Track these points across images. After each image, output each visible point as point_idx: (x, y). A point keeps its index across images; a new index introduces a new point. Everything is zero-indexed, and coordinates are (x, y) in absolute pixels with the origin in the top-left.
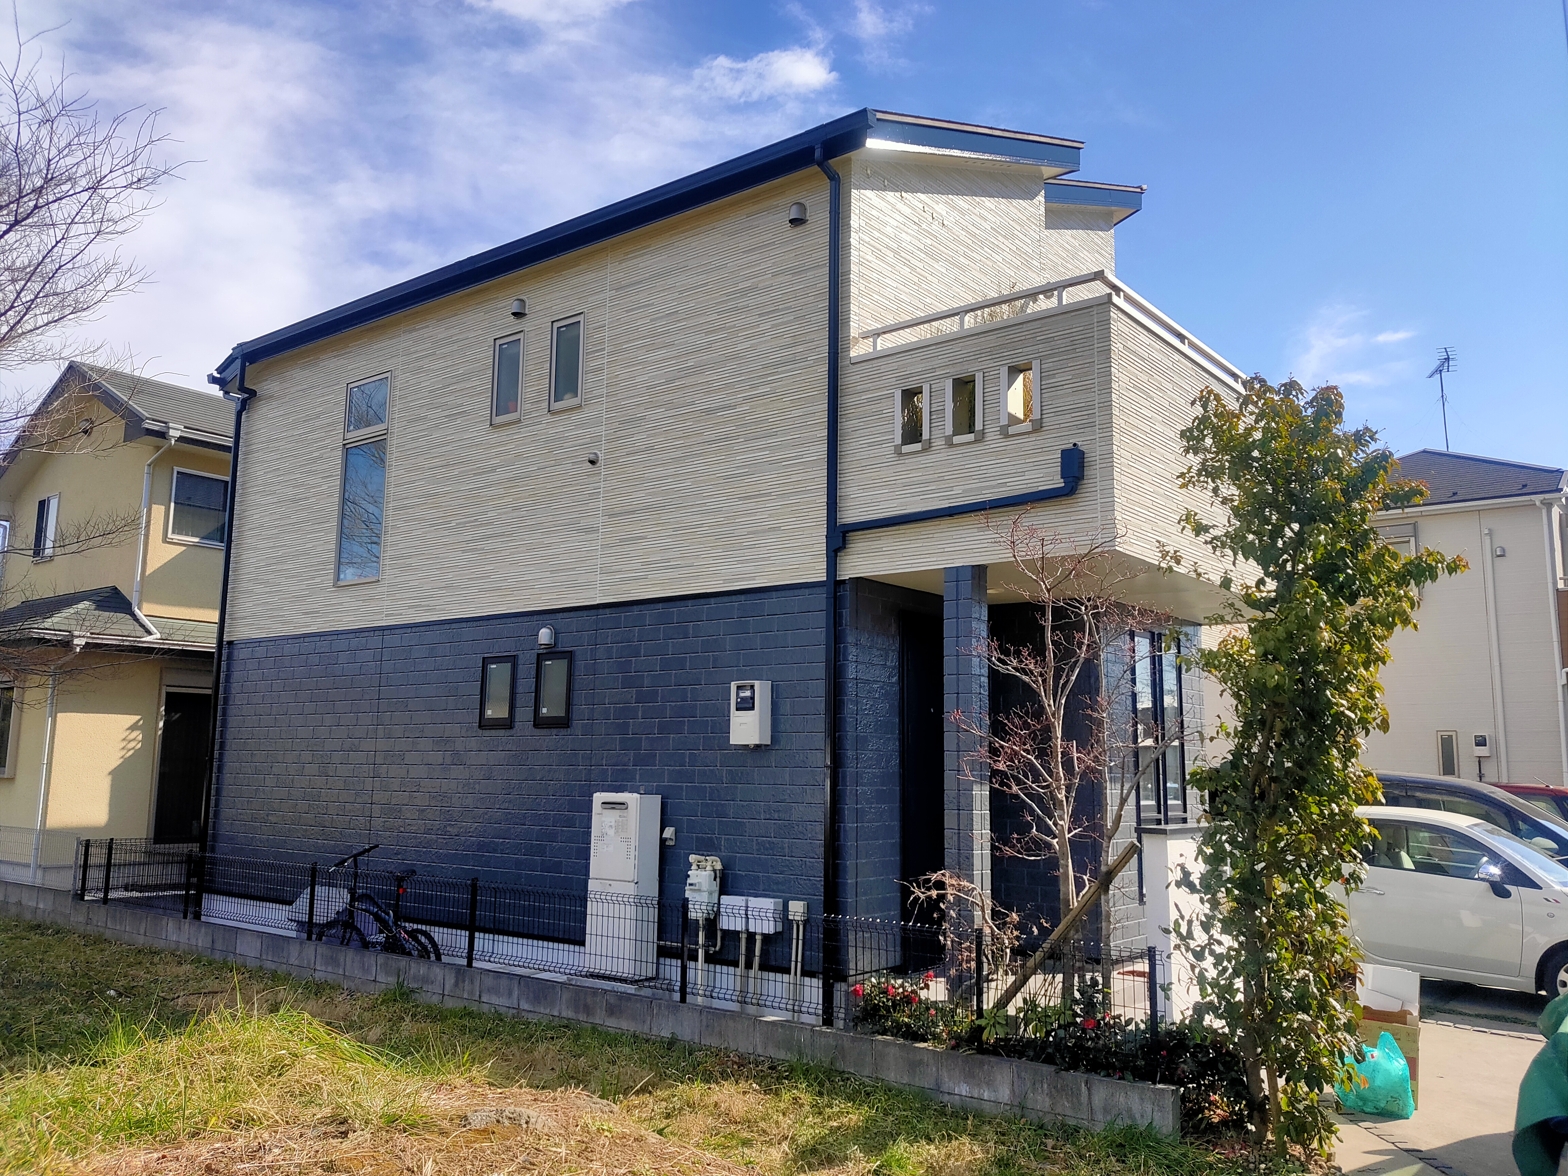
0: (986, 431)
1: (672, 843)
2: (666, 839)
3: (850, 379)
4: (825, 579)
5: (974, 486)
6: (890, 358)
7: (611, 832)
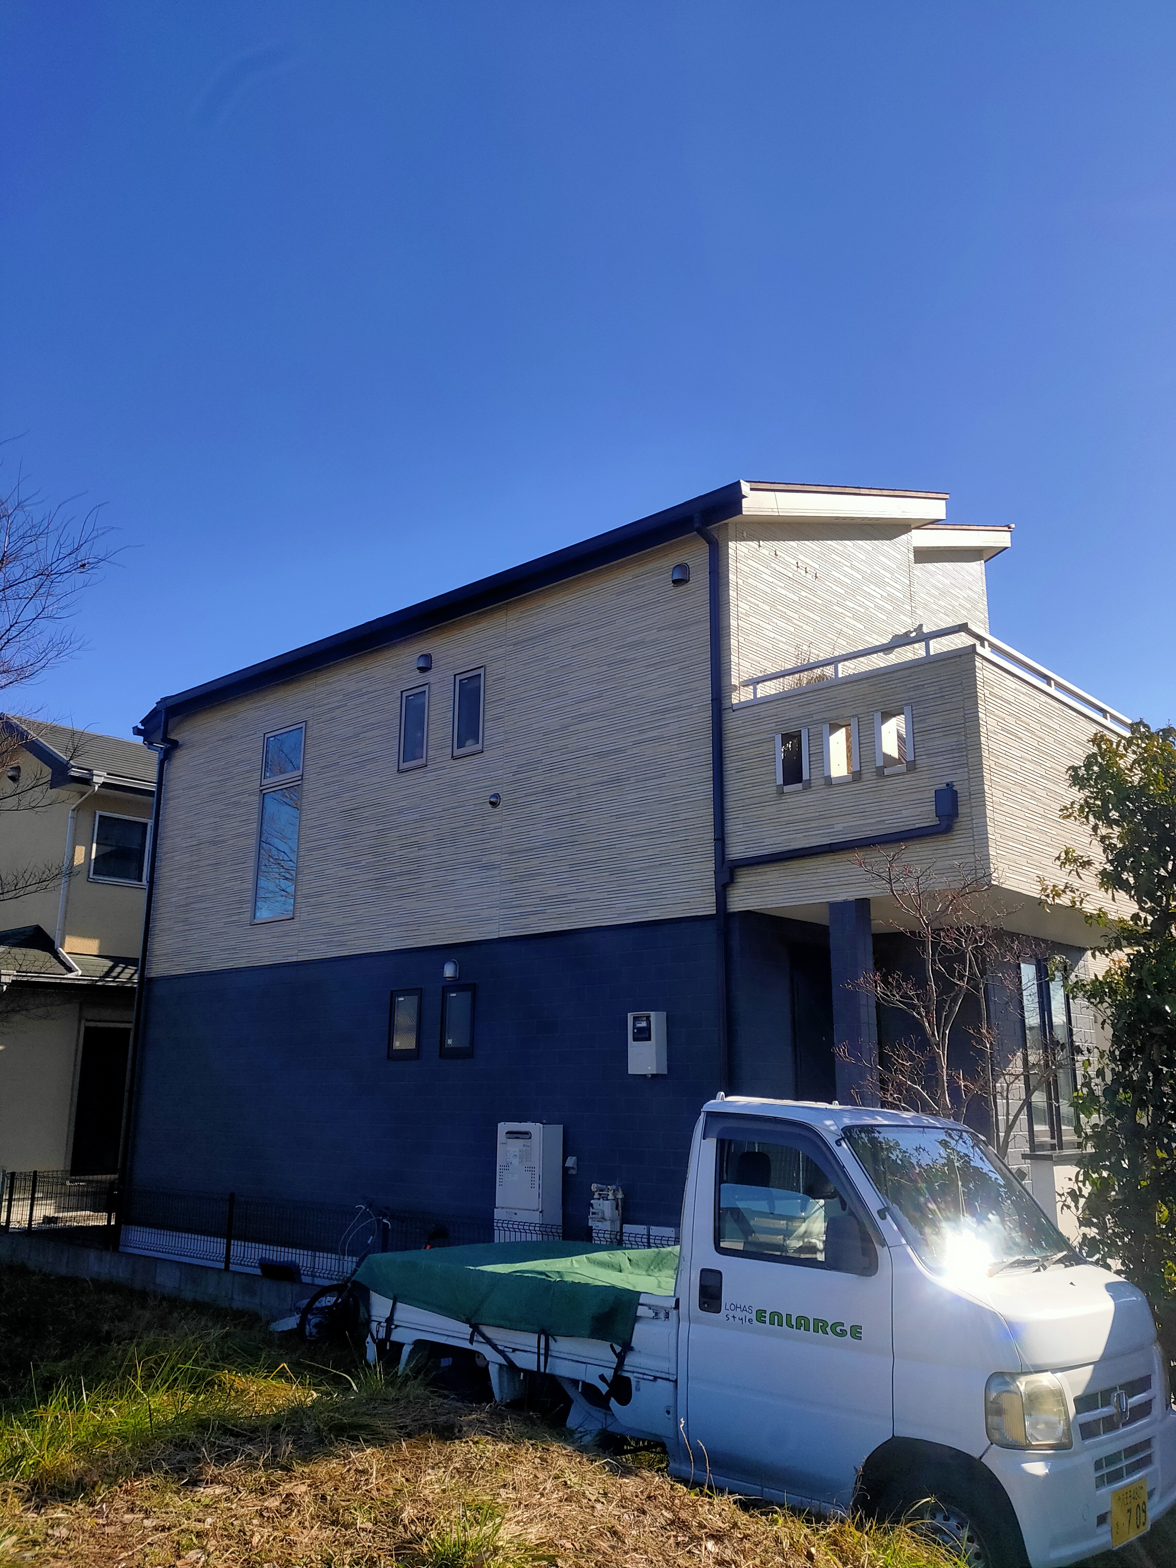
0: (863, 772)
1: (573, 1172)
2: (569, 1168)
3: (731, 723)
4: (715, 912)
5: (855, 823)
6: (770, 704)
7: (516, 1161)
